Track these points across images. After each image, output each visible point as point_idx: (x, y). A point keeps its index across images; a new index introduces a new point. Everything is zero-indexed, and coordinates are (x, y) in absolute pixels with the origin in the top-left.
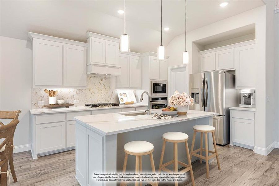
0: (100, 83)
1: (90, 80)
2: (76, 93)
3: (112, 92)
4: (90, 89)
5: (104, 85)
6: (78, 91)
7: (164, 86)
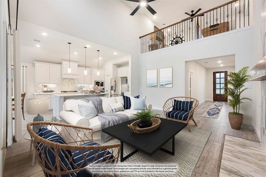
0: (69, 82)
1: (64, 81)
4: (64, 84)
5: (71, 82)
6: (57, 86)
7: (102, 83)
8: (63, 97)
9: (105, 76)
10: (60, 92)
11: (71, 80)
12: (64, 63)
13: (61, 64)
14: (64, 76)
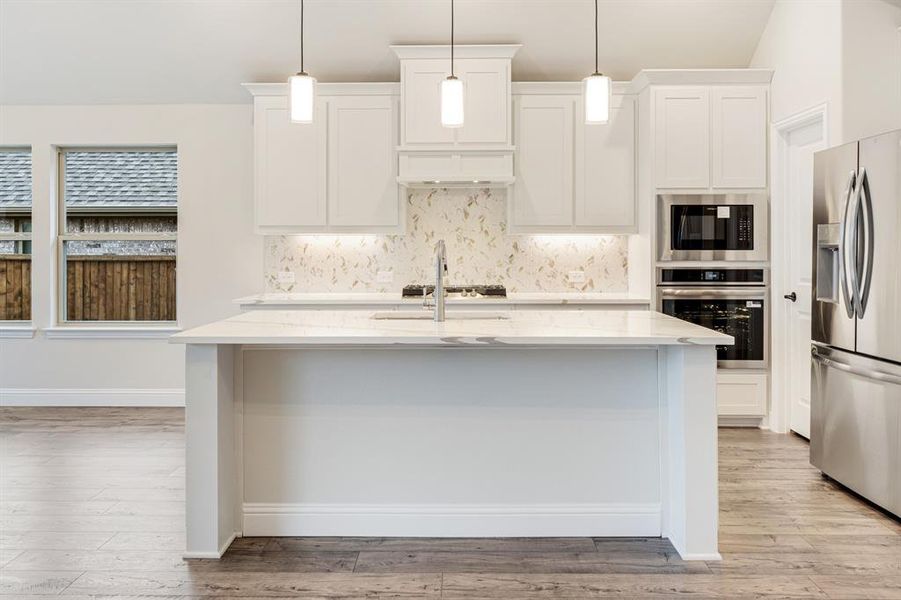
0: (466, 214)
1: (430, 205)
2: (383, 251)
3: (516, 247)
4: (429, 234)
5: (482, 218)
6: (389, 243)
7: (744, 213)
8: (215, 352)
9: (774, 134)
10: (398, 296)
11: (481, 200)
12: (412, 64)
13: (394, 77)
14: (416, 172)
